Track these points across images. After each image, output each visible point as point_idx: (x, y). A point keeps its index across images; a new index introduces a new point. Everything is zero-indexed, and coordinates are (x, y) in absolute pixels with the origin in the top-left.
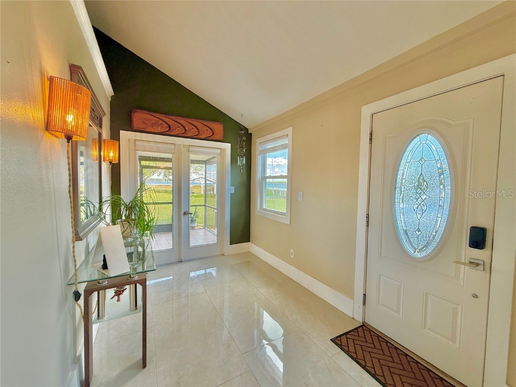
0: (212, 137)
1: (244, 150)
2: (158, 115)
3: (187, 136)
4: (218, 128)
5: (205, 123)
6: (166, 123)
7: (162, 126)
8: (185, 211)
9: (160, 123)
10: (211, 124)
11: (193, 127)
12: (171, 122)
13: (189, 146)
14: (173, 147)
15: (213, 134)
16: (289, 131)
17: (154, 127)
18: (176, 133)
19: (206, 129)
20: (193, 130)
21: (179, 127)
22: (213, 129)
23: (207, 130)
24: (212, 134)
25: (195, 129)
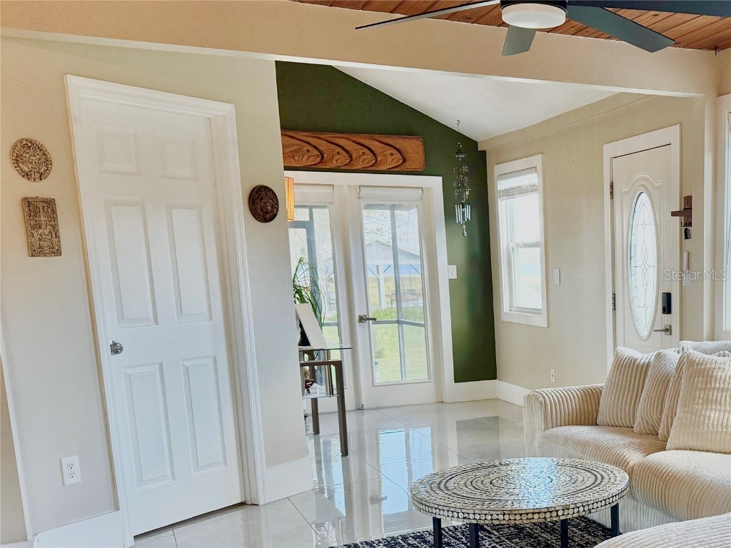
0: (403, 165)
1: (467, 193)
2: (301, 135)
3: (355, 168)
4: (413, 147)
5: (387, 141)
6: (315, 147)
7: (310, 154)
8: (362, 314)
9: (305, 149)
10: (398, 142)
11: (365, 150)
12: (323, 145)
13: (360, 187)
14: (330, 190)
15: (404, 161)
16: (537, 160)
17: (296, 158)
18: (334, 164)
19: (388, 152)
20: (364, 157)
21: (338, 153)
22: (403, 151)
23: (392, 154)
24: (401, 161)
25: (370, 156)
